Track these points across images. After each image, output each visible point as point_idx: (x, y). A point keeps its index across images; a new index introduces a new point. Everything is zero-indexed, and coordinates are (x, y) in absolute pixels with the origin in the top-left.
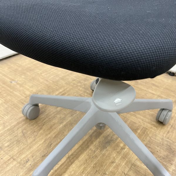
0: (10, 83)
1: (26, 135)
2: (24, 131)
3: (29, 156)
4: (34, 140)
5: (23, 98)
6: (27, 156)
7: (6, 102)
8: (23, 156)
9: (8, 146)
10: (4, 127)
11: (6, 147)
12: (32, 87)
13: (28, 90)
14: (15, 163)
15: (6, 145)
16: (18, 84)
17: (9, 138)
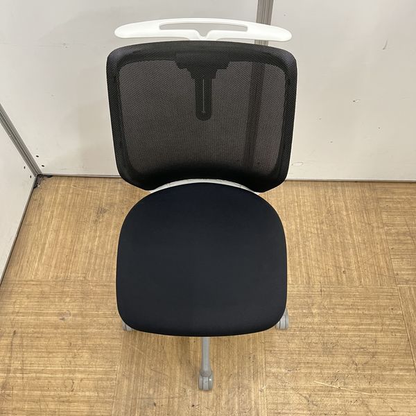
0: (63, 321)
1: (158, 370)
2: (152, 368)
3: (182, 385)
4: (171, 369)
5: (106, 331)
6: (180, 387)
7: (93, 350)
8: (177, 390)
9: (154, 392)
10: (129, 378)
11: (153, 394)
12: (98, 309)
13: (98, 316)
14: (176, 400)
15: (151, 392)
16: (75, 315)
17: (146, 385)
